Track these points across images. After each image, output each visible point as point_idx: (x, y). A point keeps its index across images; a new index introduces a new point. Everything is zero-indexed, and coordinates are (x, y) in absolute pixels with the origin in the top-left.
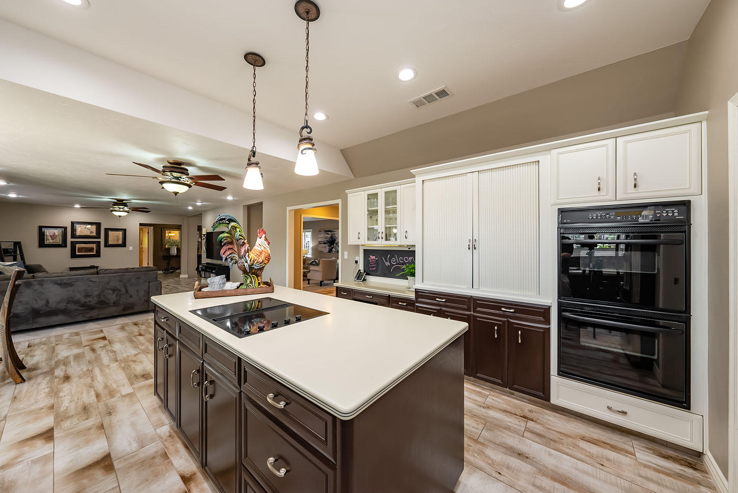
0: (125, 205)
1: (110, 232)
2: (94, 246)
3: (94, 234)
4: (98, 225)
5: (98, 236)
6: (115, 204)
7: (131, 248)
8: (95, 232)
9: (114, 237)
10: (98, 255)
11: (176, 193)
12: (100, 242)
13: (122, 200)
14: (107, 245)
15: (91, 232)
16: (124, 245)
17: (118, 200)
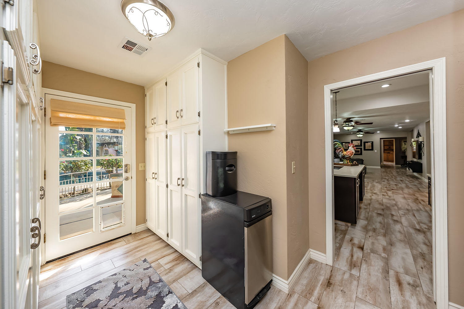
0: (362, 132)
1: (366, 144)
2: (359, 150)
3: (359, 145)
4: (361, 140)
5: (361, 145)
6: (358, 132)
7: (376, 151)
8: (360, 144)
9: (368, 145)
10: (361, 154)
11: (348, 130)
12: (362, 148)
13: (360, 130)
14: (365, 150)
15: (358, 144)
16: (372, 149)
17: (359, 130)
